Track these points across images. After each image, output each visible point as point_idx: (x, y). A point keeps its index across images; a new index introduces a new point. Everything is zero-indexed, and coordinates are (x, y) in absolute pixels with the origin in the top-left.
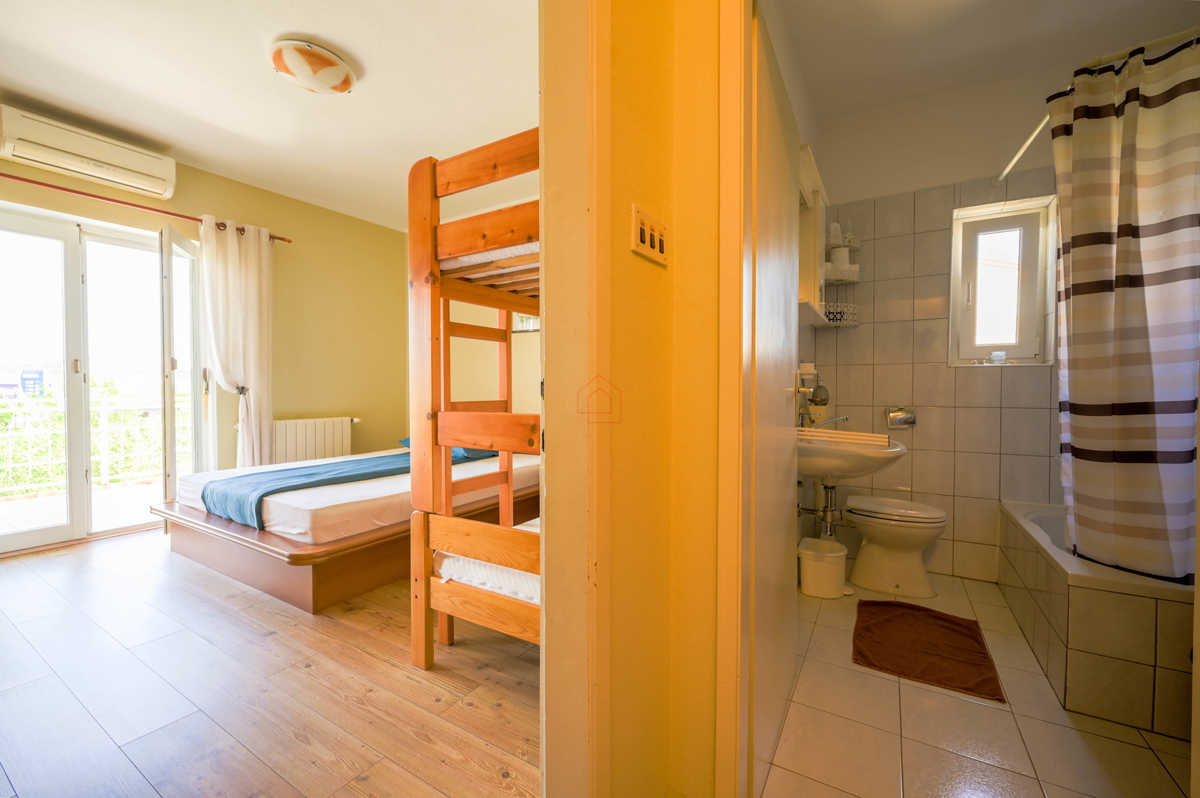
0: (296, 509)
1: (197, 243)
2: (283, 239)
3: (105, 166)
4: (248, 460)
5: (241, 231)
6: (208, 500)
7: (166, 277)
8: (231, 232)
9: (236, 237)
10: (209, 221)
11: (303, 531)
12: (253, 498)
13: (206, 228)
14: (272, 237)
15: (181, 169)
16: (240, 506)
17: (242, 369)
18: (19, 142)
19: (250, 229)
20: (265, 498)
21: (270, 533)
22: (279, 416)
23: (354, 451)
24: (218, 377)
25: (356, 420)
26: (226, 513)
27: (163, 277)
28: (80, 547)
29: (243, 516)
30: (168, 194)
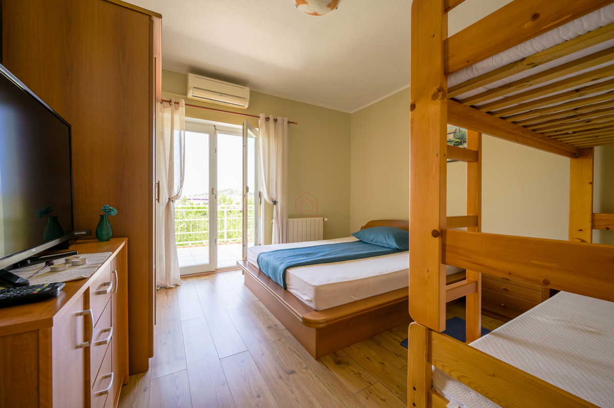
0: (305, 282)
1: (257, 129)
2: (293, 123)
3: (224, 95)
4: (277, 241)
5: (276, 120)
6: (260, 263)
7: (245, 146)
8: (271, 120)
9: (273, 123)
10: (262, 116)
11: (310, 299)
12: (281, 268)
13: (261, 121)
14: (289, 122)
15: (252, 94)
16: (275, 270)
17: (275, 192)
18: (195, 89)
19: (279, 119)
20: (288, 270)
21: (289, 292)
22: (290, 216)
23: (325, 237)
24: (265, 196)
25: (326, 219)
26: (268, 273)
27: (244, 146)
28: (212, 276)
29: (276, 278)
30: (247, 106)
